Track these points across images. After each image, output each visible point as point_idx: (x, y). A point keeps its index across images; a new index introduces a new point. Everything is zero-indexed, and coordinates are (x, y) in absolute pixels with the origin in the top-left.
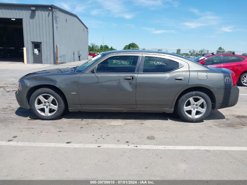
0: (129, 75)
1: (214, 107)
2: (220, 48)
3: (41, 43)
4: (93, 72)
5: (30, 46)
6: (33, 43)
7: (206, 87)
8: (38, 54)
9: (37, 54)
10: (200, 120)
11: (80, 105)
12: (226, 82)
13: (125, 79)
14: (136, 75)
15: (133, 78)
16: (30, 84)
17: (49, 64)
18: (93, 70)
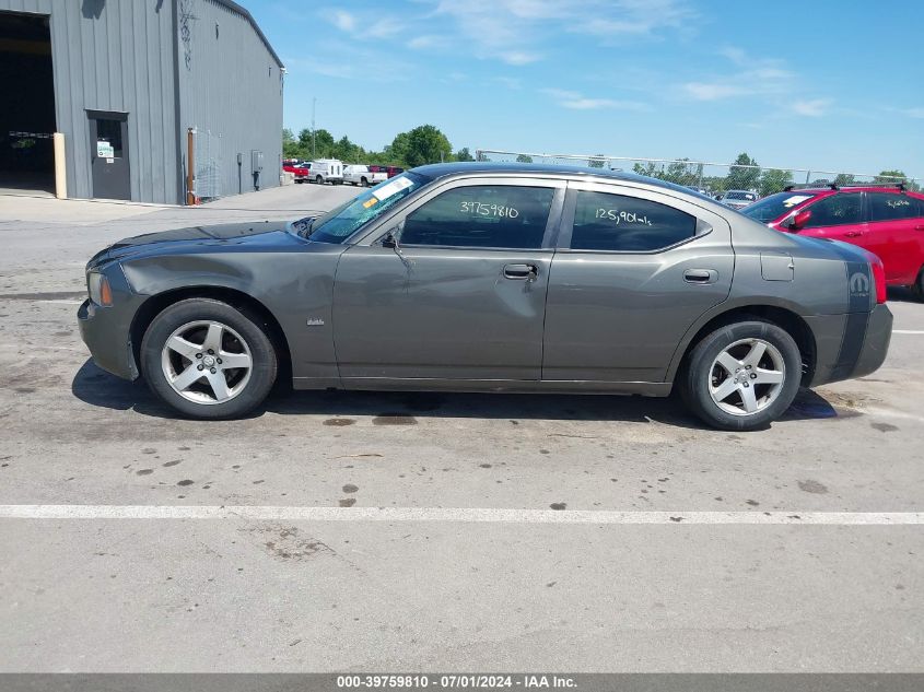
0: (518, 258)
1: (808, 378)
2: (743, 159)
3: (124, 117)
4: (388, 243)
5: (82, 127)
6: (91, 114)
7: (788, 307)
8: (112, 161)
9: (108, 161)
10: (759, 424)
11: (338, 364)
12: (853, 289)
13: (509, 273)
14: (546, 260)
15: (534, 270)
16: (144, 283)
17: (158, 202)
18: (390, 237)
